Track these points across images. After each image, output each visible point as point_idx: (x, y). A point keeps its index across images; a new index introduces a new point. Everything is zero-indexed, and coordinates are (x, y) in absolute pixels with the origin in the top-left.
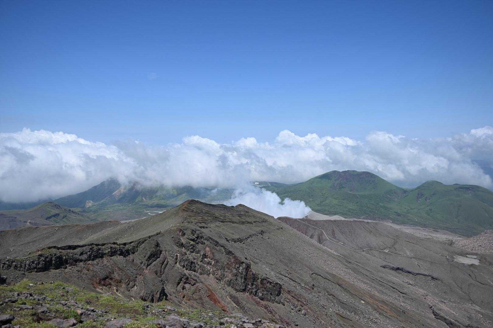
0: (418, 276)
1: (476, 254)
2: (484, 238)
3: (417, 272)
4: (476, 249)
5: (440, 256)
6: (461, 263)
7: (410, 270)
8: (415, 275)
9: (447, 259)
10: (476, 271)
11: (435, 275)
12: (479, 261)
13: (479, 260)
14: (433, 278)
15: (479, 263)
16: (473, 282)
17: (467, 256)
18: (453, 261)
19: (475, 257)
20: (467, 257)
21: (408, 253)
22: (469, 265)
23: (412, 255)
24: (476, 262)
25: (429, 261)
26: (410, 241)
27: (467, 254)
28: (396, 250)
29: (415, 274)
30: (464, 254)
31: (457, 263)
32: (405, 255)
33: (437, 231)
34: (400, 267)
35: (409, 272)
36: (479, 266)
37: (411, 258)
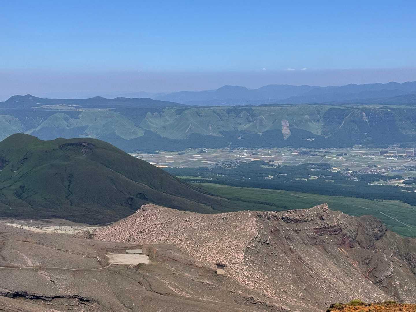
0: (56, 302)
1: (139, 247)
2: (143, 218)
3: (53, 295)
4: (136, 238)
5: (85, 257)
6: (122, 265)
7: (39, 293)
8: (50, 301)
9: (99, 261)
10: (148, 274)
11: (84, 294)
12: (148, 257)
13: (148, 255)
14: (81, 300)
15: (149, 261)
16: (149, 294)
17: (127, 251)
18: (108, 264)
19: (140, 251)
20: (127, 253)
21: (30, 262)
22: (135, 267)
23: (38, 264)
24: (145, 260)
25: (69, 271)
26: (28, 240)
27: (126, 248)
28: (5, 260)
29: (50, 299)
30: (122, 249)
31: (115, 266)
32: (25, 267)
33: (48, 222)
34: (20, 290)
35: (38, 298)
36: (150, 265)
37: (37, 270)
